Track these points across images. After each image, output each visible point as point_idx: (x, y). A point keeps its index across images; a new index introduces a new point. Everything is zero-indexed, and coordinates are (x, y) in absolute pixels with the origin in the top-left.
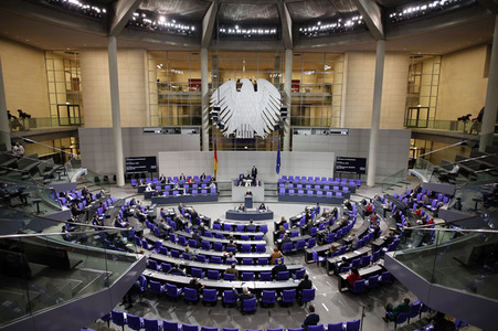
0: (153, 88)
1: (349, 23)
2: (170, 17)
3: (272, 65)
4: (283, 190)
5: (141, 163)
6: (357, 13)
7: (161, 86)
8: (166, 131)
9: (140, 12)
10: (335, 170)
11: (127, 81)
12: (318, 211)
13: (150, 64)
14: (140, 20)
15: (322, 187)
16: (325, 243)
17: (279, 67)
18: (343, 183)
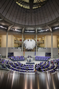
0: (14, 41)
1: (46, 30)
2: (17, 29)
3: (34, 37)
4: (36, 59)
5: (11, 54)
6: (48, 29)
7: (15, 40)
8: (15, 48)
9: (12, 28)
10: (46, 55)
11: (9, 40)
12: (43, 63)
13: (13, 37)
14: (12, 30)
15: (43, 58)
16: (45, 68)
17: (35, 37)
18: (47, 57)
